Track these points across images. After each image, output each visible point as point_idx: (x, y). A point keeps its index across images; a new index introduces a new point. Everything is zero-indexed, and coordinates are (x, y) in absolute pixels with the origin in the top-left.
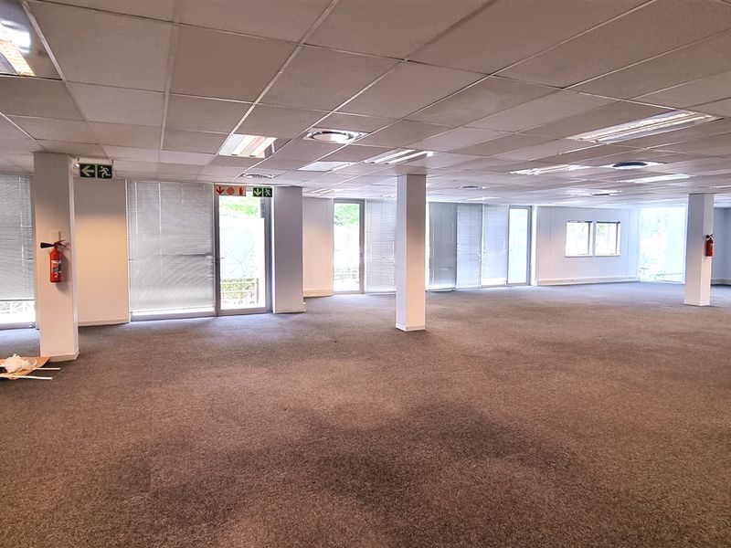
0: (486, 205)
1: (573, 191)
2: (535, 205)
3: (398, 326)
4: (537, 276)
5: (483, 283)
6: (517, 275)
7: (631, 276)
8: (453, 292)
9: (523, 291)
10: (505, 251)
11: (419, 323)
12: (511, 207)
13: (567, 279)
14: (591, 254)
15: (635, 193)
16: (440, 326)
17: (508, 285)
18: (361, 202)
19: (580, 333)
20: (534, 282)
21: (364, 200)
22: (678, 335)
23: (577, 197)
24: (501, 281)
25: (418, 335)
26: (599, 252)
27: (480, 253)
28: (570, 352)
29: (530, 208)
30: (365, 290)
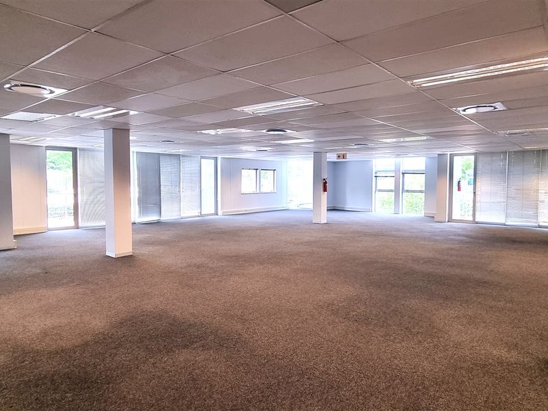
0: (183, 156)
1: (244, 148)
2: (220, 157)
3: (108, 254)
4: (222, 208)
5: (183, 215)
6: (208, 208)
7: (284, 206)
8: (158, 223)
9: (211, 220)
10: (198, 190)
11: (127, 250)
12: (202, 157)
13: (243, 209)
14: (258, 192)
15: (283, 150)
16: (145, 251)
17: (202, 215)
18: (74, 150)
19: (249, 247)
20: (220, 212)
21: (76, 149)
22: (309, 243)
23: (246, 151)
24: (196, 213)
25: (126, 260)
26: (264, 190)
27: (179, 191)
28: (241, 261)
29: (216, 159)
30: (80, 225)
